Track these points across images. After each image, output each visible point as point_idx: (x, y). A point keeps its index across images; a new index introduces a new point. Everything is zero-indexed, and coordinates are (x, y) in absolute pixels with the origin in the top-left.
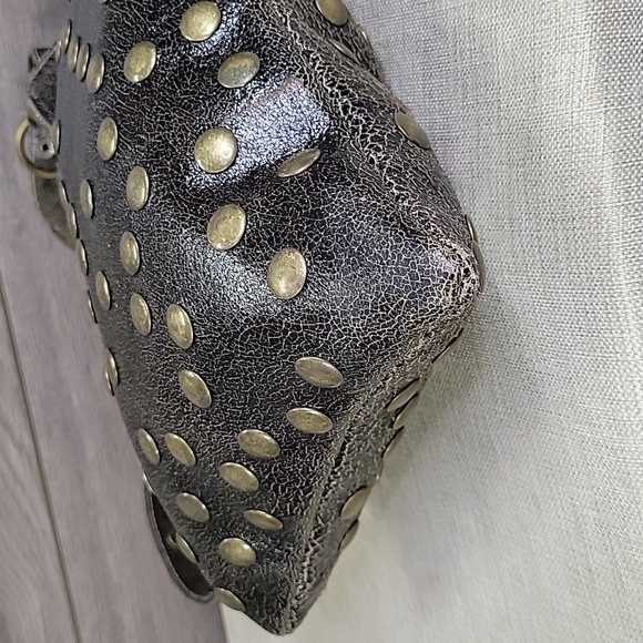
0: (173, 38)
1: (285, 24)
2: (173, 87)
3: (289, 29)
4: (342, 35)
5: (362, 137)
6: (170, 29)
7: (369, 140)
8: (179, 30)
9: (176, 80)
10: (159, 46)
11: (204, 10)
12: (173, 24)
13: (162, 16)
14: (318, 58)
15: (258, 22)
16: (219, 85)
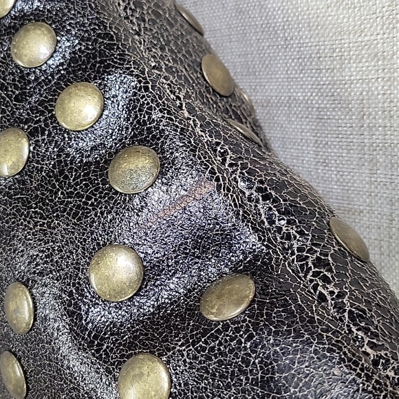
0: (47, 125)
1: (180, 107)
2: (54, 186)
3: (186, 115)
4: (231, 106)
5: (300, 258)
6: (42, 113)
7: (310, 264)
8: (53, 116)
9: (55, 176)
10: (31, 134)
11: (82, 93)
12: (46, 108)
13: (31, 96)
14: (226, 151)
15: (150, 108)
16: (111, 188)
